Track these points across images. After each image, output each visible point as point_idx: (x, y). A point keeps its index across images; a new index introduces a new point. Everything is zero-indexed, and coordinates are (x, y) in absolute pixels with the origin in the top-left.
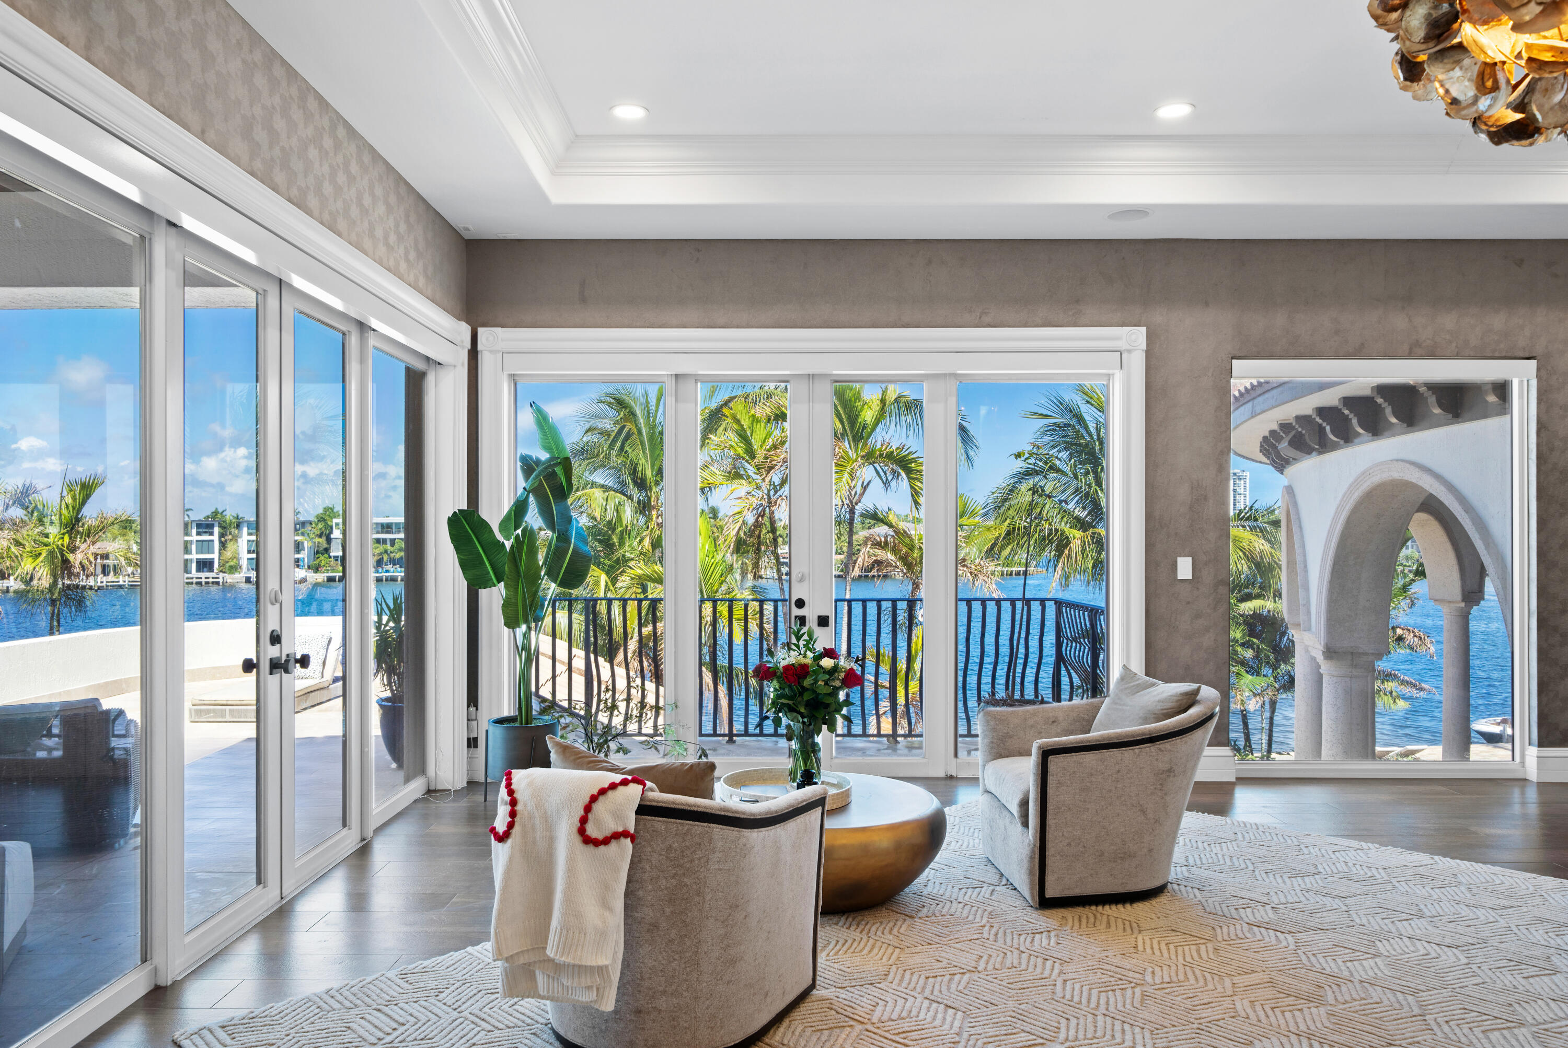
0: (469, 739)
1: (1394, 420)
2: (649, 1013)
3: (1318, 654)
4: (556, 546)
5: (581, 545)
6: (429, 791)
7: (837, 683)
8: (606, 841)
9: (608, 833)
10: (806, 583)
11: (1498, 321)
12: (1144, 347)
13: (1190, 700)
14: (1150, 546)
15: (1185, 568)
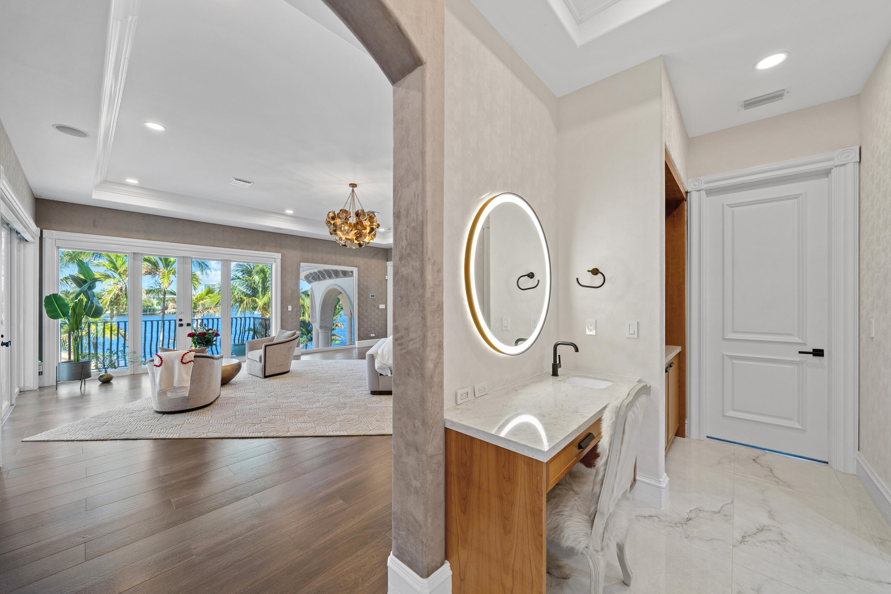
0: (39, 372)
1: (334, 276)
2: (191, 399)
3: (318, 328)
4: (90, 305)
5: (97, 304)
6: (20, 392)
7: (213, 336)
8: (188, 363)
9: (188, 361)
10: (183, 314)
11: (351, 259)
12: (281, 258)
13: (294, 334)
14: (282, 303)
15: (290, 308)
